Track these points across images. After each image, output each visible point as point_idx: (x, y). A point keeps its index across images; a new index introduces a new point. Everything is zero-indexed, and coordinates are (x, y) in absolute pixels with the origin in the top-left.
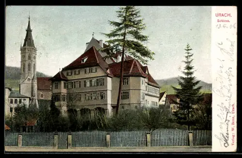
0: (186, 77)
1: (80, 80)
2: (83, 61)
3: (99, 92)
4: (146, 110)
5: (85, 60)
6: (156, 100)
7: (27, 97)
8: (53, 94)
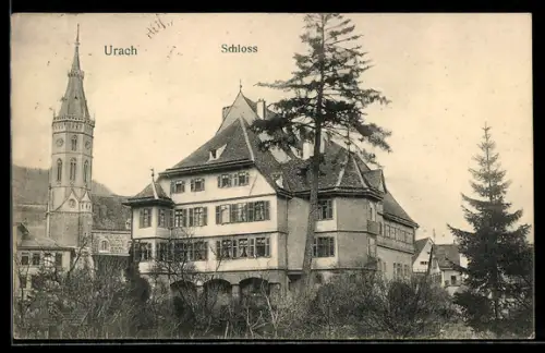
0: (487, 199)
1: (204, 205)
2: (214, 155)
3: (254, 238)
4: (383, 288)
5: (219, 153)
6: (405, 259)
7: (65, 250)
8: (134, 240)
